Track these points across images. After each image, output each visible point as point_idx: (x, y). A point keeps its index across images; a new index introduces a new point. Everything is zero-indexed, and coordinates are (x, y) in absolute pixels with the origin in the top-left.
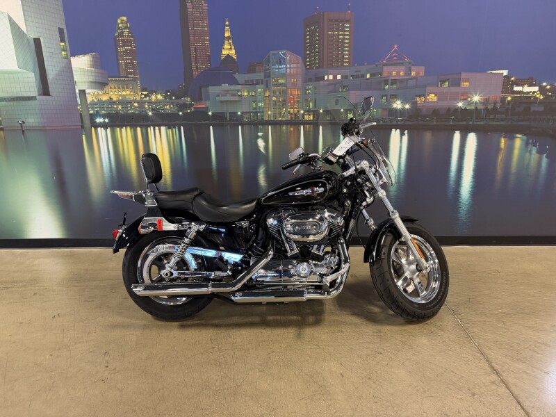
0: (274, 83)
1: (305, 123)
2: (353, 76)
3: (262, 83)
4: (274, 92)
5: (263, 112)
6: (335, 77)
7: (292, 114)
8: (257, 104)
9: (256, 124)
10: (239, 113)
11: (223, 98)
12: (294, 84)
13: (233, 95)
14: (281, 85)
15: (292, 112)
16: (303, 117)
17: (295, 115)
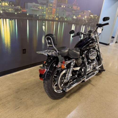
0: (49, 5)
1: (56, 21)
2: (67, 7)
3: (46, 5)
4: (49, 9)
5: (45, 16)
6: (64, 6)
7: (53, 17)
8: (44, 13)
9: (43, 20)
10: (38, 15)
11: (33, 9)
12: (54, 7)
13: (37, 8)
14: (51, 6)
15: (53, 16)
16: (56, 19)
17: (54, 18)
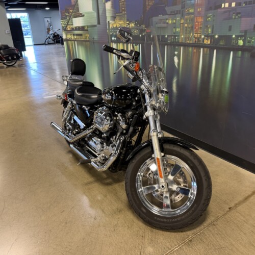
0: (187, 12)
1: (204, 46)
2: (246, 3)
3: (180, 13)
4: (186, 20)
5: (178, 36)
6: (230, 5)
7: (196, 38)
8: (176, 30)
9: (175, 45)
10: (166, 36)
11: (159, 25)
12: (199, 13)
13: (164, 23)
14: (191, 14)
15: (196, 36)
16: (203, 41)
17: (198, 39)
